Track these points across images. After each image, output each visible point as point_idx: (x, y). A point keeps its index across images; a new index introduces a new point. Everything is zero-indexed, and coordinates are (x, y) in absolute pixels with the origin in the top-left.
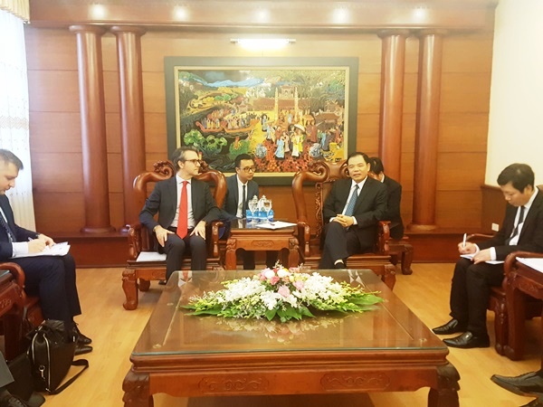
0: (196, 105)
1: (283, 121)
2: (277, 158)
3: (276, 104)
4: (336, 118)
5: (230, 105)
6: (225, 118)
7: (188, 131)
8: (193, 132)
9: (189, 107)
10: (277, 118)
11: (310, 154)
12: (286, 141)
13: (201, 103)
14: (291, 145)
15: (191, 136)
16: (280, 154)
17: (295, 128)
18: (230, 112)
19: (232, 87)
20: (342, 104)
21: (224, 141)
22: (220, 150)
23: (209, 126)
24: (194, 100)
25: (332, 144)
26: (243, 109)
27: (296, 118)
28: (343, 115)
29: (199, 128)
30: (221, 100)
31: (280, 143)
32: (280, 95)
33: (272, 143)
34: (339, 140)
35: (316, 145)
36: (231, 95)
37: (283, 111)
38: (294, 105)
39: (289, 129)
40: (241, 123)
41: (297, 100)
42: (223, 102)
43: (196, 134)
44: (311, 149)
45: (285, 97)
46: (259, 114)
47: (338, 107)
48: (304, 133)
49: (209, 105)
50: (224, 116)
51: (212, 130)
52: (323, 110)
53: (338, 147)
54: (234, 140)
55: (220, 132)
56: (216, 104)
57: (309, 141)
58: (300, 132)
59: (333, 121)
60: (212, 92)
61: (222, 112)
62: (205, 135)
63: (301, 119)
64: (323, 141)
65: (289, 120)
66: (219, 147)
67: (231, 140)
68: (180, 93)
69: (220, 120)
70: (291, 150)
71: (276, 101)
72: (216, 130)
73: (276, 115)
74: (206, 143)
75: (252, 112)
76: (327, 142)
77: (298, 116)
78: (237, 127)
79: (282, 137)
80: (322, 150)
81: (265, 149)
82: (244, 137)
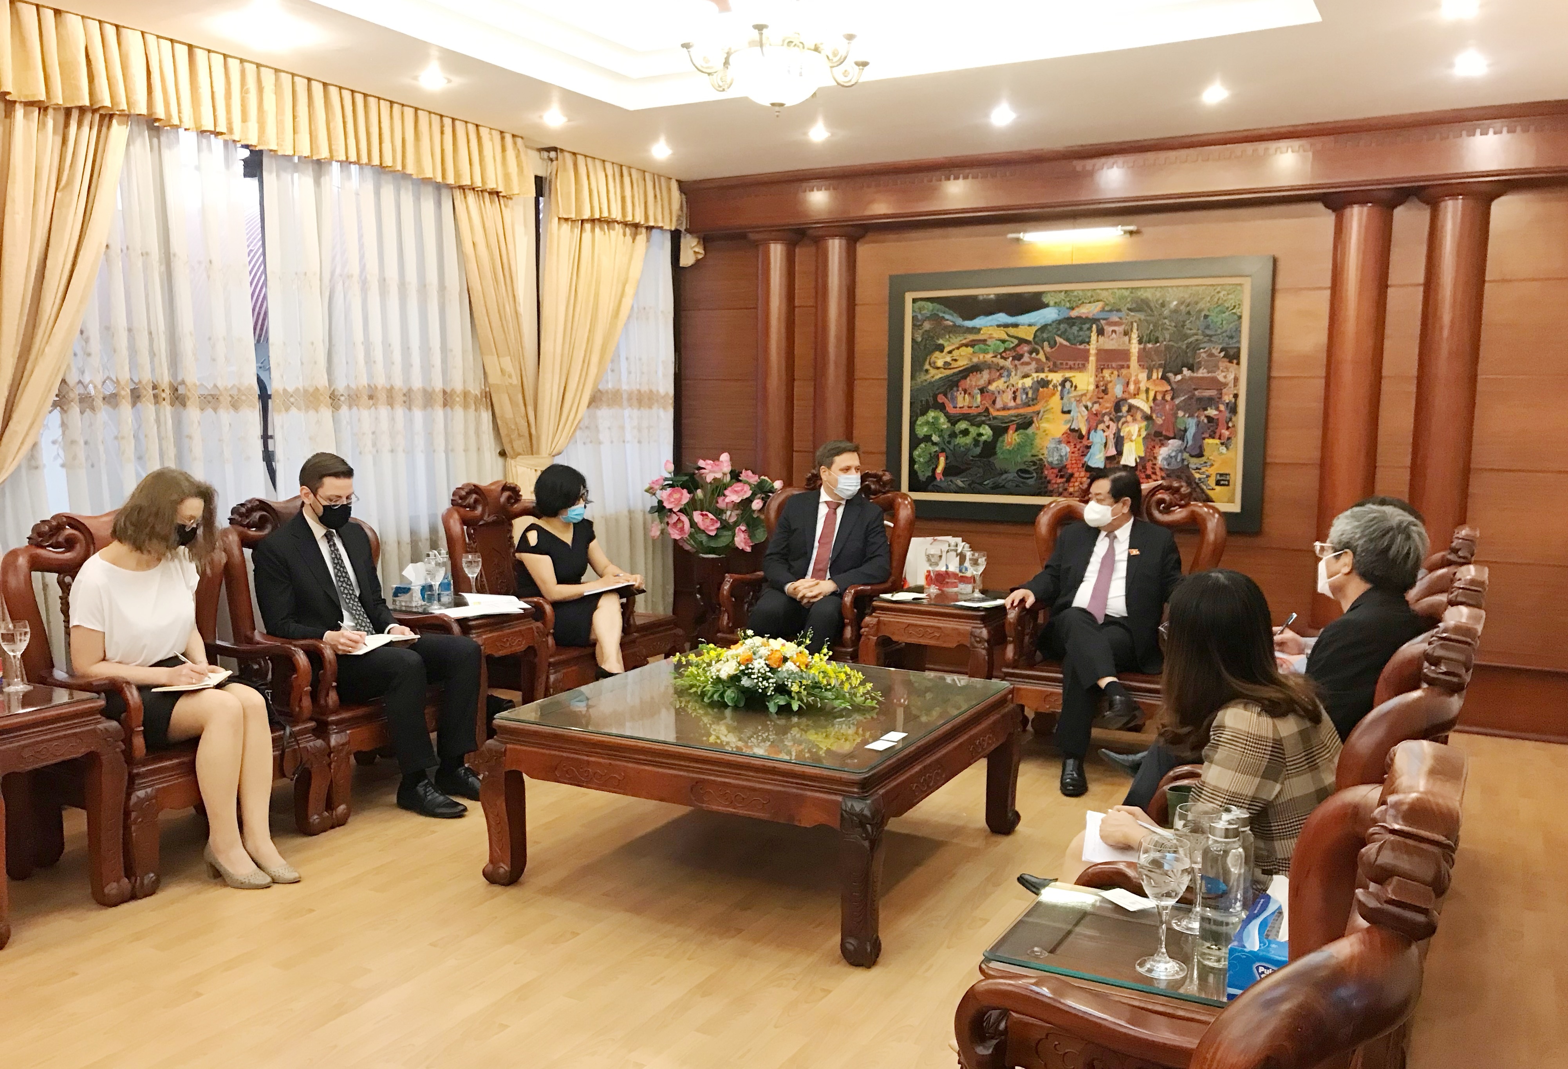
0: (940, 363)
1: (1105, 391)
2: (1089, 469)
3: (1092, 359)
4: (1220, 387)
5: (1002, 362)
6: (992, 387)
7: (924, 413)
8: (931, 414)
9: (927, 366)
10: (1092, 387)
11: (1160, 461)
12: (1111, 433)
13: (948, 359)
14: (1119, 442)
15: (927, 423)
16: (1097, 460)
17: (1131, 407)
18: (1001, 376)
19: (1006, 326)
20: (1233, 356)
21: (986, 432)
22: (978, 450)
23: (962, 401)
24: (937, 354)
25: (1210, 443)
26: (1026, 369)
27: (1132, 387)
28: (1236, 380)
29: (942, 407)
30: (985, 352)
31: (1097, 438)
32: (1101, 339)
33: (1081, 437)
34: (1226, 433)
35: (1174, 443)
36: (1003, 341)
37: (1106, 373)
38: (1129, 360)
39: (1117, 407)
40: (1021, 397)
41: (1135, 348)
42: (989, 357)
43: (936, 418)
44: (1163, 453)
45: (1110, 342)
46: (1056, 378)
47: (1223, 364)
48: (1148, 418)
49: (963, 363)
50: (990, 382)
51: (966, 410)
52: (1191, 368)
53: (1223, 449)
54: (1005, 430)
55: (979, 414)
56: (975, 360)
57: (1158, 434)
58: (1139, 416)
59: (1212, 393)
60: (971, 337)
61: (986, 375)
62: (953, 420)
63: (1143, 386)
64: (1190, 435)
65: (1117, 390)
66: (976, 442)
67: (1000, 431)
68: (913, 340)
69: (982, 391)
70: (1120, 453)
71: (1093, 352)
72: (974, 411)
73: (1092, 380)
74: (953, 435)
75: (1042, 375)
76: (1199, 438)
77: (1137, 382)
78: (1012, 404)
79: (1101, 426)
80: (1186, 455)
81: (1066, 449)
82: (1025, 424)
